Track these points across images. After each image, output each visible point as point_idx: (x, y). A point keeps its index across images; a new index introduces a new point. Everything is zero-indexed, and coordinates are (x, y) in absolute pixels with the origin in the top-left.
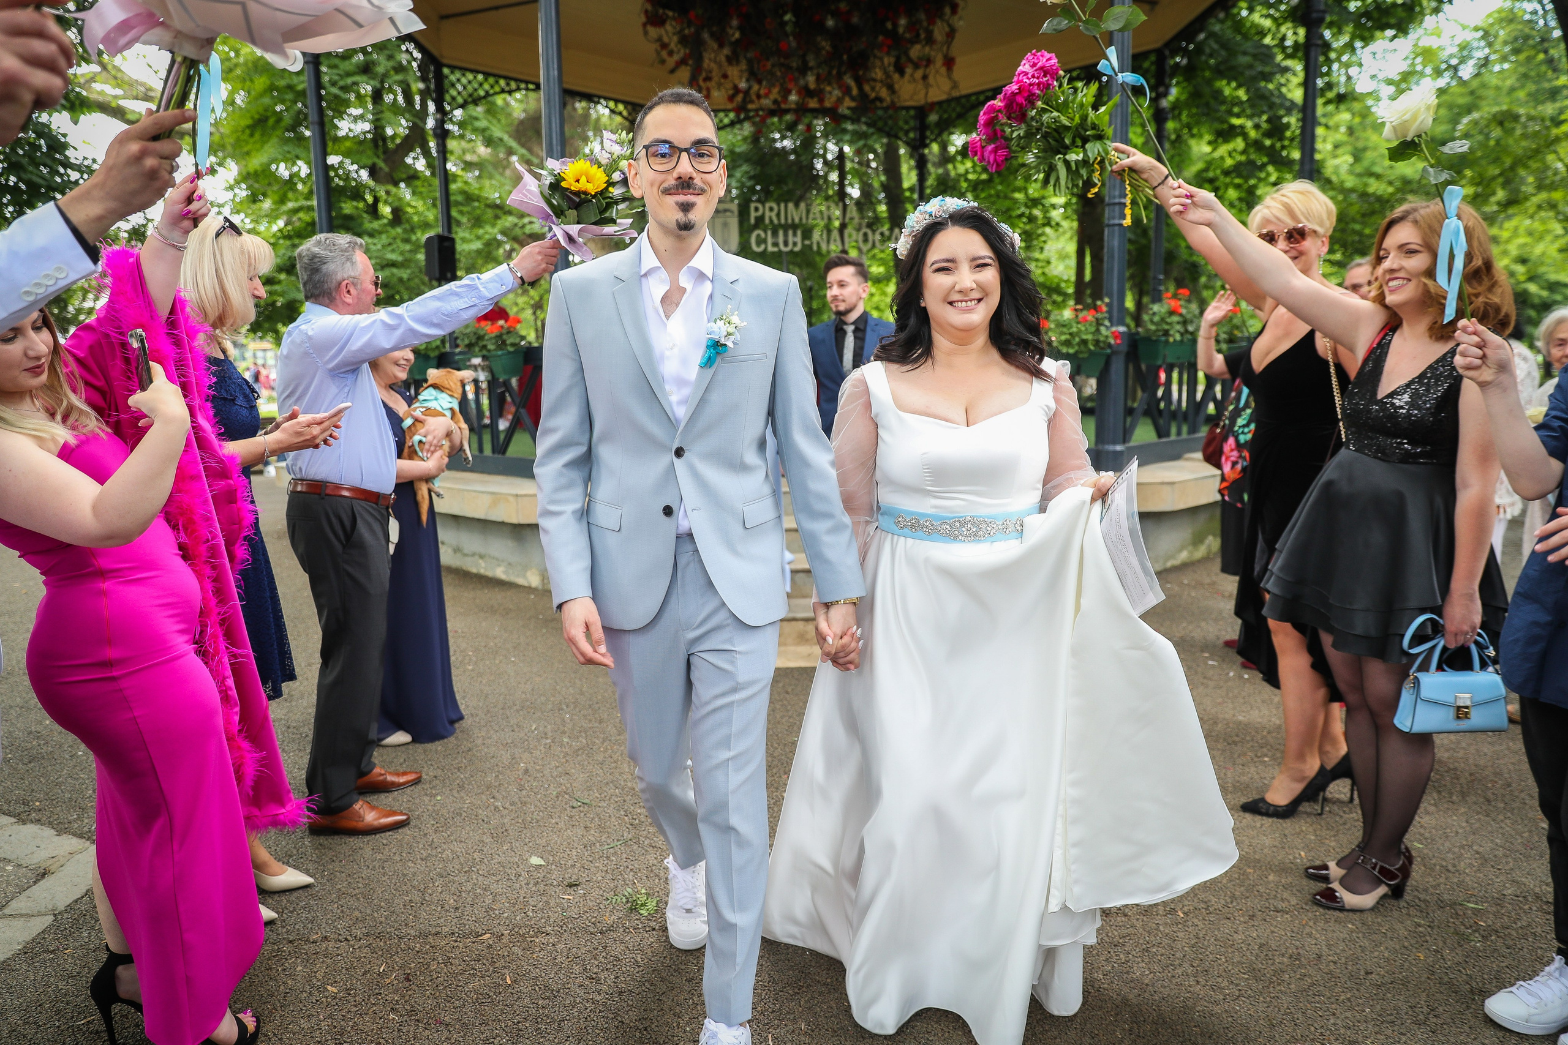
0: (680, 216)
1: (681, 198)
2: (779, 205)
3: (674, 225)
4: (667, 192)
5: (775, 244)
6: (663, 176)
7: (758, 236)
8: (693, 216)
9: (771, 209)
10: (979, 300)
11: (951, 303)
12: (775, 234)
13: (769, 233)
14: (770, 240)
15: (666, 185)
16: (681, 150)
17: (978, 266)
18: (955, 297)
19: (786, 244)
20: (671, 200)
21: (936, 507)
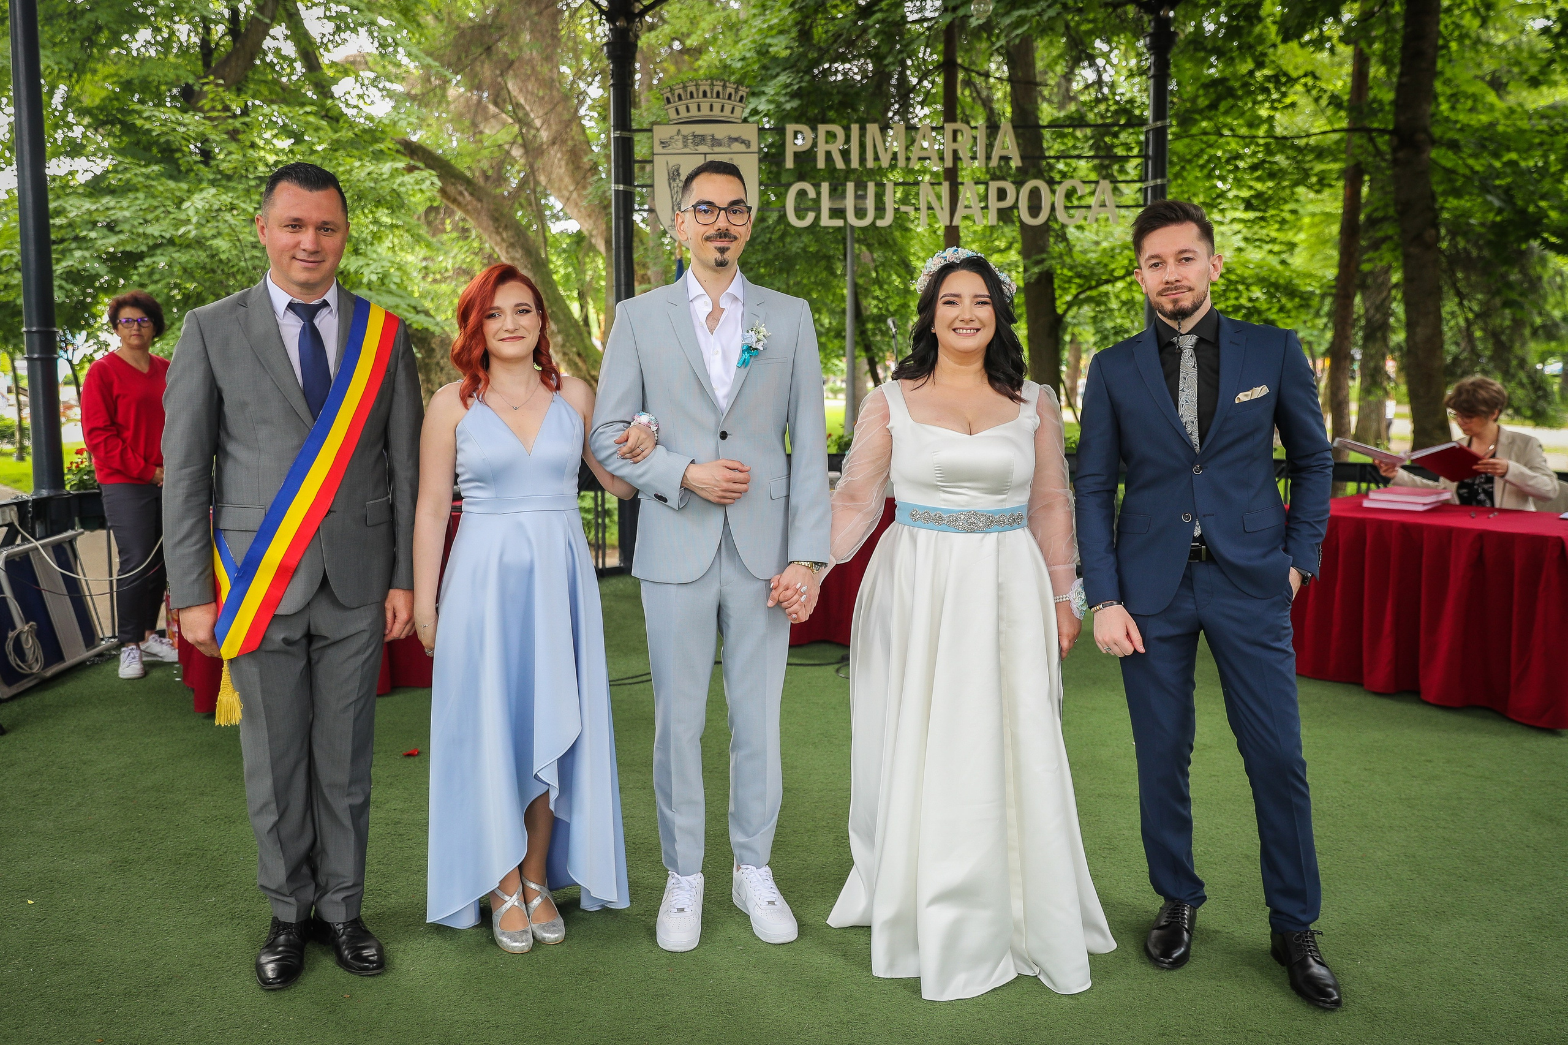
0: (718, 255)
1: (719, 244)
2: (847, 129)
3: (713, 263)
4: (708, 239)
5: (838, 213)
6: (706, 228)
7: (802, 193)
8: (728, 255)
9: (831, 136)
10: (978, 330)
11: (954, 330)
12: (837, 192)
13: (825, 187)
14: (826, 204)
15: (707, 234)
16: (720, 209)
17: (979, 303)
18: (957, 324)
19: (860, 213)
20: (711, 245)
21: (945, 500)
